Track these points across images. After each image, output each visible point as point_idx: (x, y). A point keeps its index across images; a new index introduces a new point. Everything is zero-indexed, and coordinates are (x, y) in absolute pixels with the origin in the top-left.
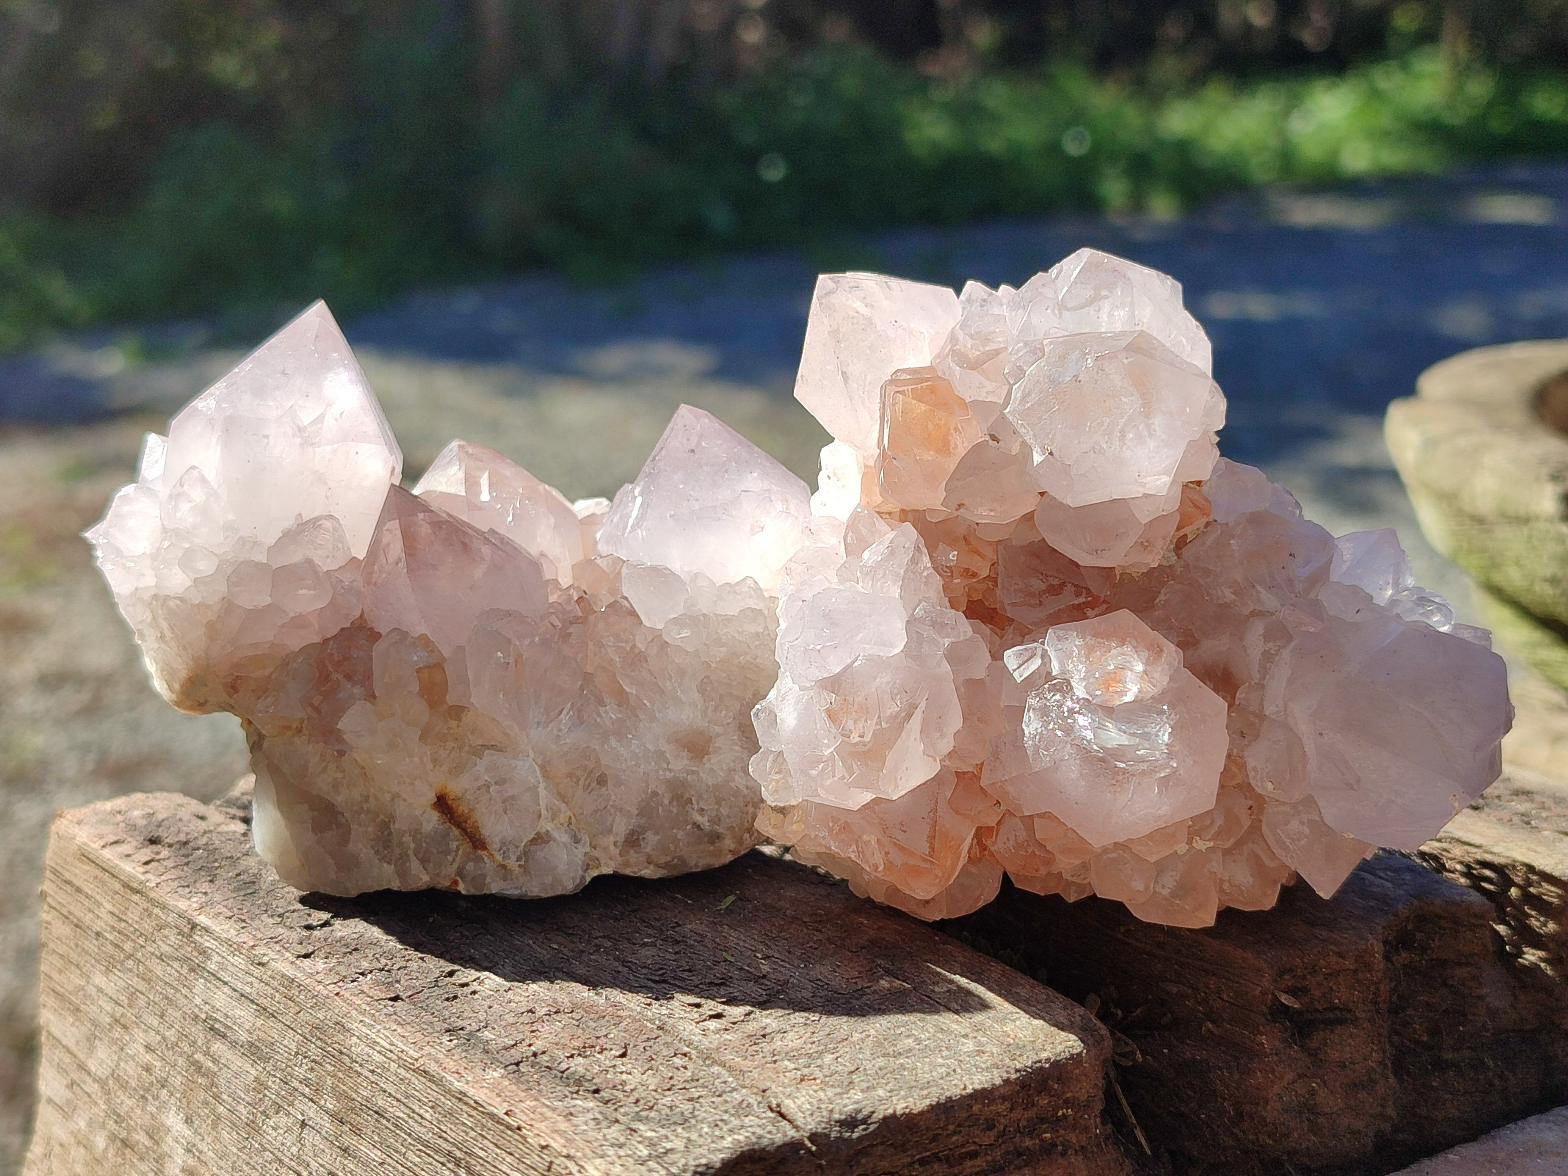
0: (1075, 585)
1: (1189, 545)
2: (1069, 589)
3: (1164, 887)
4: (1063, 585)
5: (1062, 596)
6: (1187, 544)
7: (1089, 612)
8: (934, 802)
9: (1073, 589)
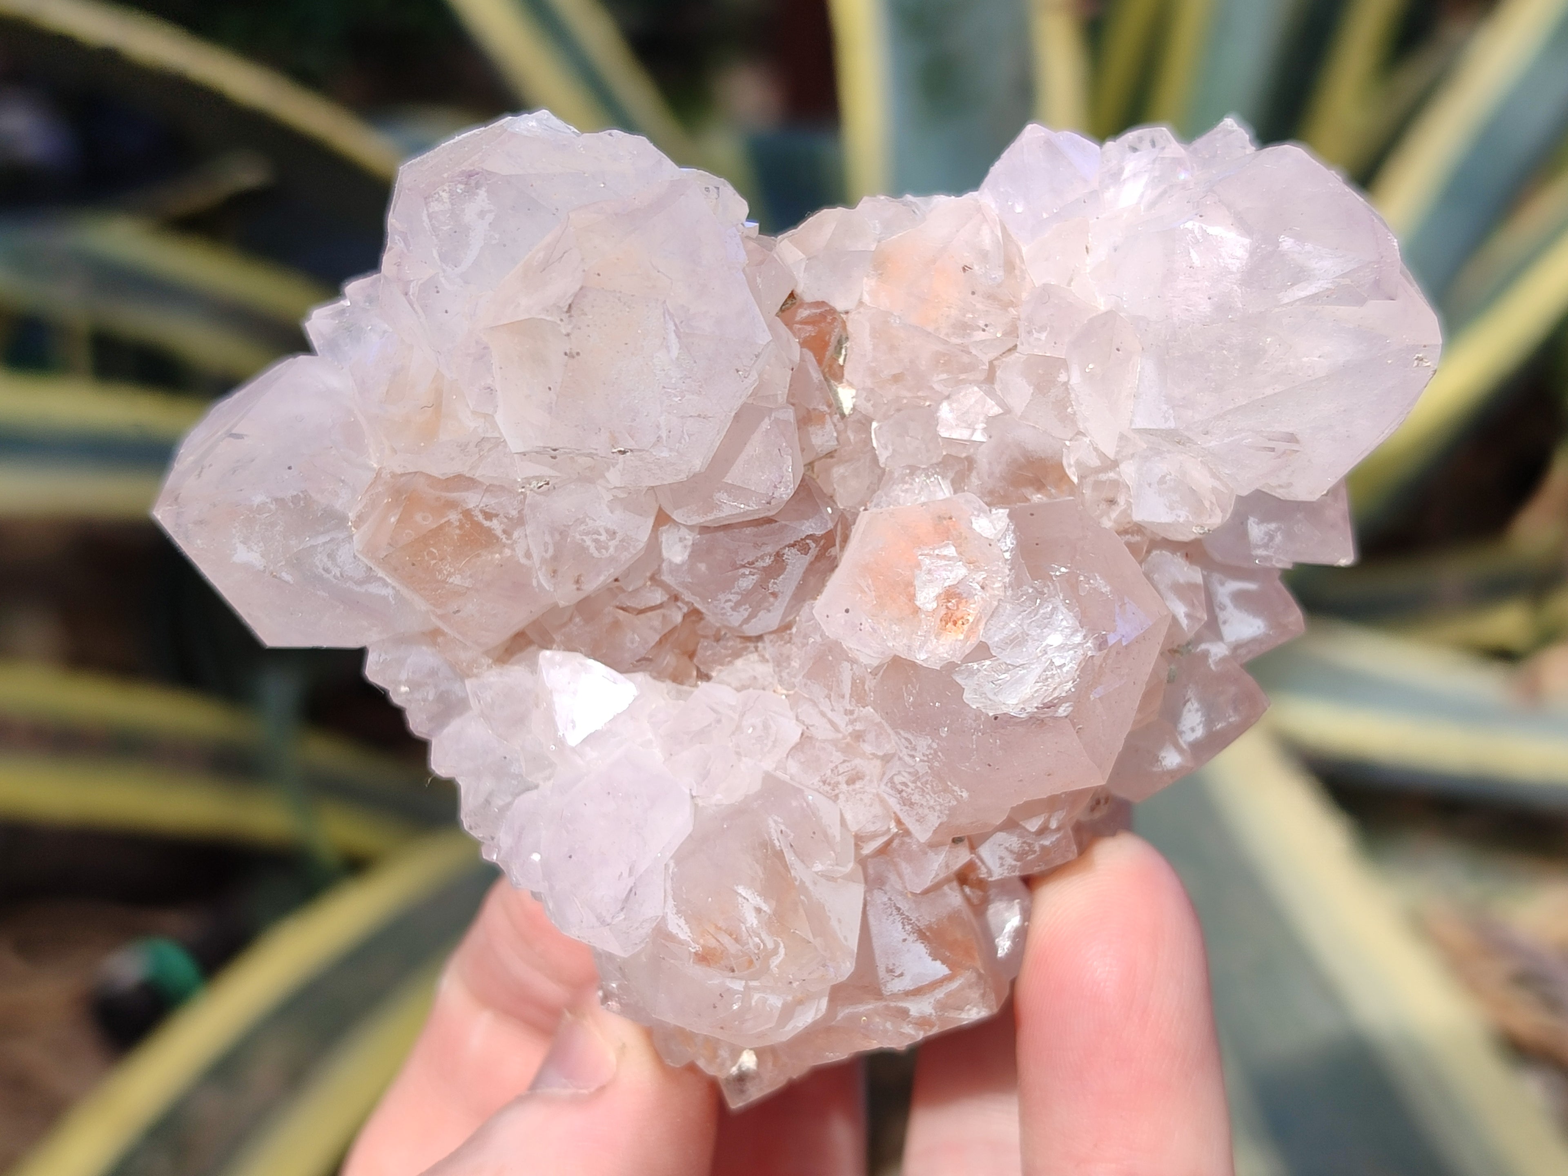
0: (793, 546)
1: (846, 365)
2: (791, 555)
3: (1193, 730)
4: (779, 555)
5: (789, 568)
6: (842, 366)
7: (834, 551)
8: (895, 912)
9: (794, 550)
